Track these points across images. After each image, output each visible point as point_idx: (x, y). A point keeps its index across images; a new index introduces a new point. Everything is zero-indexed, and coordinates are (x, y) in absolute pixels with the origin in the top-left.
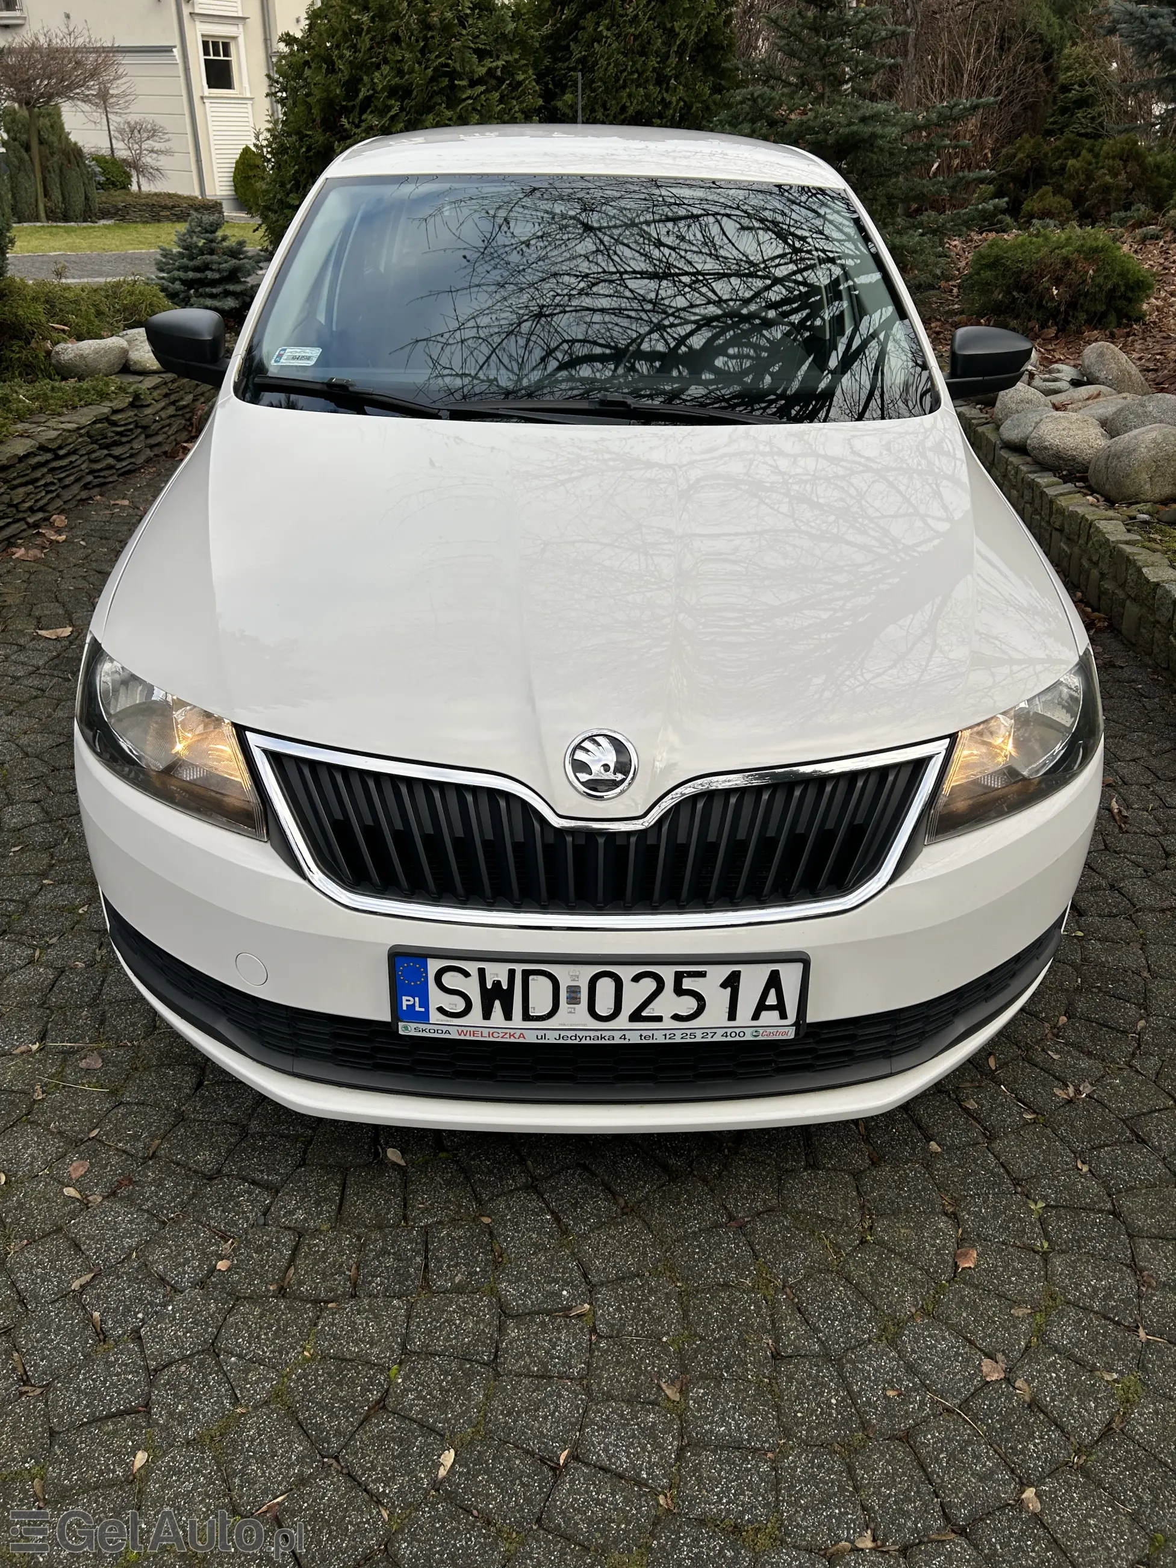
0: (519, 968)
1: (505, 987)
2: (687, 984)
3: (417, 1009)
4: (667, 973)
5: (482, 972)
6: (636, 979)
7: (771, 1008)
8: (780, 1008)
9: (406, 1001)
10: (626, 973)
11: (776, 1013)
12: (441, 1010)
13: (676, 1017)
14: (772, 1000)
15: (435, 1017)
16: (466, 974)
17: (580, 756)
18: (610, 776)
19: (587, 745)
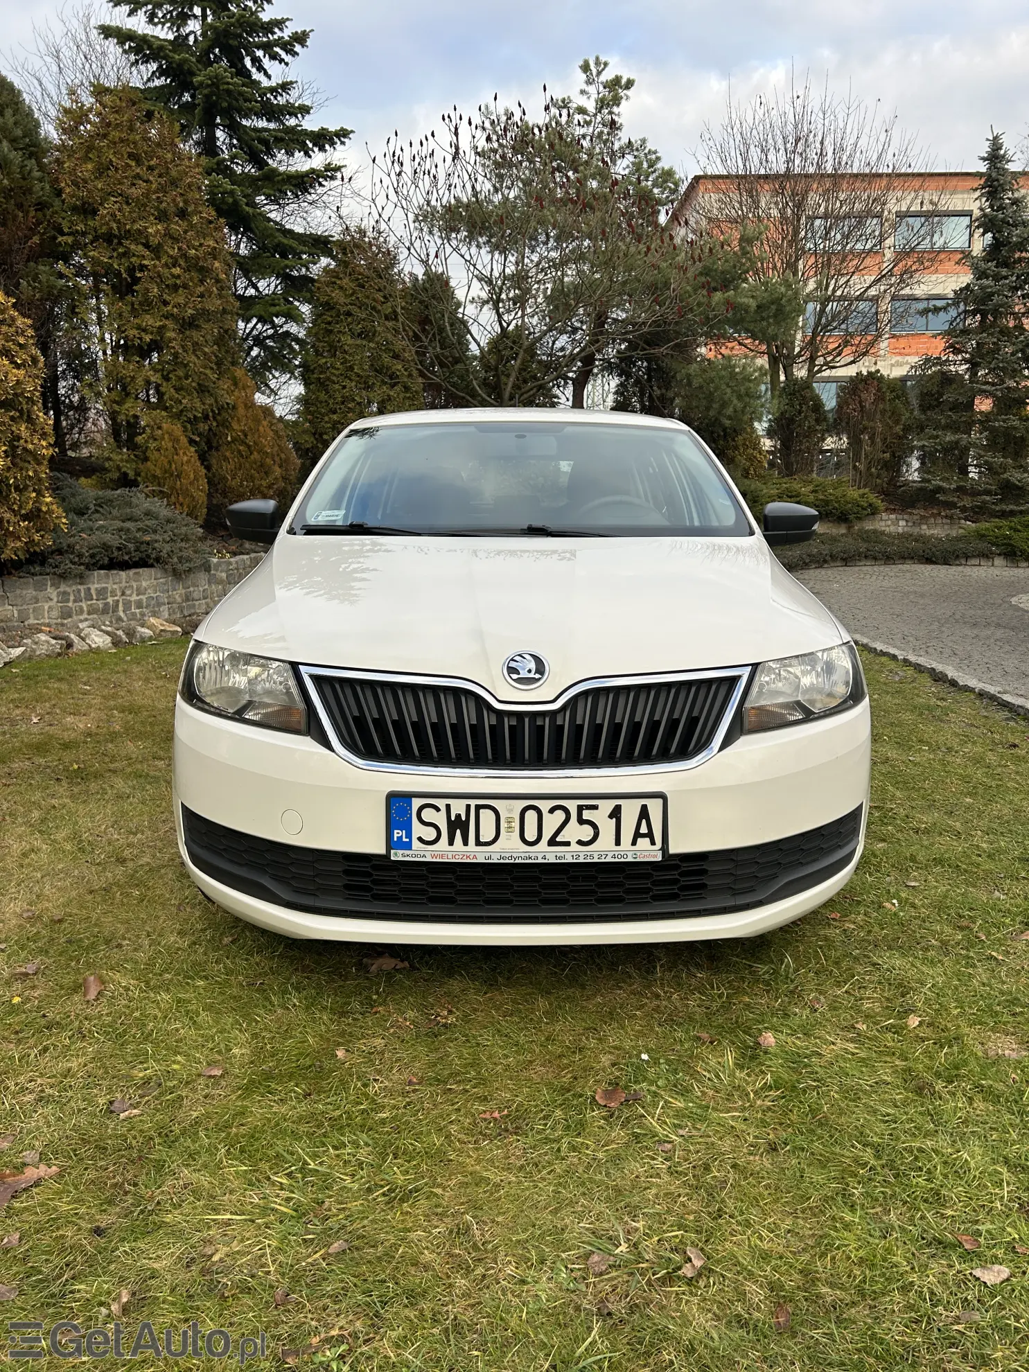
0: (473, 803)
1: (464, 819)
2: (587, 815)
3: (404, 839)
4: (572, 806)
5: (448, 807)
6: (552, 811)
7: (644, 836)
8: (650, 835)
9: (397, 834)
10: (545, 806)
11: (647, 840)
12: (420, 839)
13: (580, 843)
14: (644, 830)
15: (416, 844)
16: (438, 810)
17: (513, 664)
18: (532, 675)
19: (517, 658)
